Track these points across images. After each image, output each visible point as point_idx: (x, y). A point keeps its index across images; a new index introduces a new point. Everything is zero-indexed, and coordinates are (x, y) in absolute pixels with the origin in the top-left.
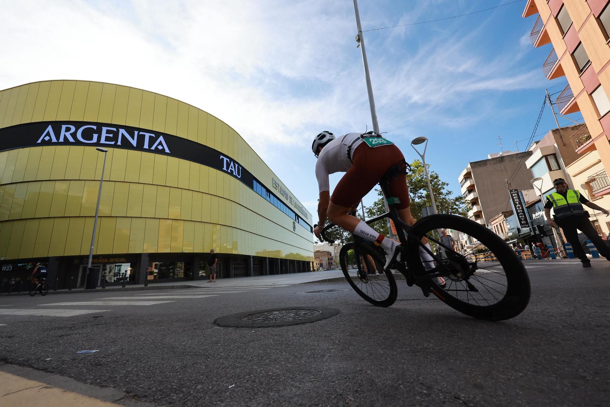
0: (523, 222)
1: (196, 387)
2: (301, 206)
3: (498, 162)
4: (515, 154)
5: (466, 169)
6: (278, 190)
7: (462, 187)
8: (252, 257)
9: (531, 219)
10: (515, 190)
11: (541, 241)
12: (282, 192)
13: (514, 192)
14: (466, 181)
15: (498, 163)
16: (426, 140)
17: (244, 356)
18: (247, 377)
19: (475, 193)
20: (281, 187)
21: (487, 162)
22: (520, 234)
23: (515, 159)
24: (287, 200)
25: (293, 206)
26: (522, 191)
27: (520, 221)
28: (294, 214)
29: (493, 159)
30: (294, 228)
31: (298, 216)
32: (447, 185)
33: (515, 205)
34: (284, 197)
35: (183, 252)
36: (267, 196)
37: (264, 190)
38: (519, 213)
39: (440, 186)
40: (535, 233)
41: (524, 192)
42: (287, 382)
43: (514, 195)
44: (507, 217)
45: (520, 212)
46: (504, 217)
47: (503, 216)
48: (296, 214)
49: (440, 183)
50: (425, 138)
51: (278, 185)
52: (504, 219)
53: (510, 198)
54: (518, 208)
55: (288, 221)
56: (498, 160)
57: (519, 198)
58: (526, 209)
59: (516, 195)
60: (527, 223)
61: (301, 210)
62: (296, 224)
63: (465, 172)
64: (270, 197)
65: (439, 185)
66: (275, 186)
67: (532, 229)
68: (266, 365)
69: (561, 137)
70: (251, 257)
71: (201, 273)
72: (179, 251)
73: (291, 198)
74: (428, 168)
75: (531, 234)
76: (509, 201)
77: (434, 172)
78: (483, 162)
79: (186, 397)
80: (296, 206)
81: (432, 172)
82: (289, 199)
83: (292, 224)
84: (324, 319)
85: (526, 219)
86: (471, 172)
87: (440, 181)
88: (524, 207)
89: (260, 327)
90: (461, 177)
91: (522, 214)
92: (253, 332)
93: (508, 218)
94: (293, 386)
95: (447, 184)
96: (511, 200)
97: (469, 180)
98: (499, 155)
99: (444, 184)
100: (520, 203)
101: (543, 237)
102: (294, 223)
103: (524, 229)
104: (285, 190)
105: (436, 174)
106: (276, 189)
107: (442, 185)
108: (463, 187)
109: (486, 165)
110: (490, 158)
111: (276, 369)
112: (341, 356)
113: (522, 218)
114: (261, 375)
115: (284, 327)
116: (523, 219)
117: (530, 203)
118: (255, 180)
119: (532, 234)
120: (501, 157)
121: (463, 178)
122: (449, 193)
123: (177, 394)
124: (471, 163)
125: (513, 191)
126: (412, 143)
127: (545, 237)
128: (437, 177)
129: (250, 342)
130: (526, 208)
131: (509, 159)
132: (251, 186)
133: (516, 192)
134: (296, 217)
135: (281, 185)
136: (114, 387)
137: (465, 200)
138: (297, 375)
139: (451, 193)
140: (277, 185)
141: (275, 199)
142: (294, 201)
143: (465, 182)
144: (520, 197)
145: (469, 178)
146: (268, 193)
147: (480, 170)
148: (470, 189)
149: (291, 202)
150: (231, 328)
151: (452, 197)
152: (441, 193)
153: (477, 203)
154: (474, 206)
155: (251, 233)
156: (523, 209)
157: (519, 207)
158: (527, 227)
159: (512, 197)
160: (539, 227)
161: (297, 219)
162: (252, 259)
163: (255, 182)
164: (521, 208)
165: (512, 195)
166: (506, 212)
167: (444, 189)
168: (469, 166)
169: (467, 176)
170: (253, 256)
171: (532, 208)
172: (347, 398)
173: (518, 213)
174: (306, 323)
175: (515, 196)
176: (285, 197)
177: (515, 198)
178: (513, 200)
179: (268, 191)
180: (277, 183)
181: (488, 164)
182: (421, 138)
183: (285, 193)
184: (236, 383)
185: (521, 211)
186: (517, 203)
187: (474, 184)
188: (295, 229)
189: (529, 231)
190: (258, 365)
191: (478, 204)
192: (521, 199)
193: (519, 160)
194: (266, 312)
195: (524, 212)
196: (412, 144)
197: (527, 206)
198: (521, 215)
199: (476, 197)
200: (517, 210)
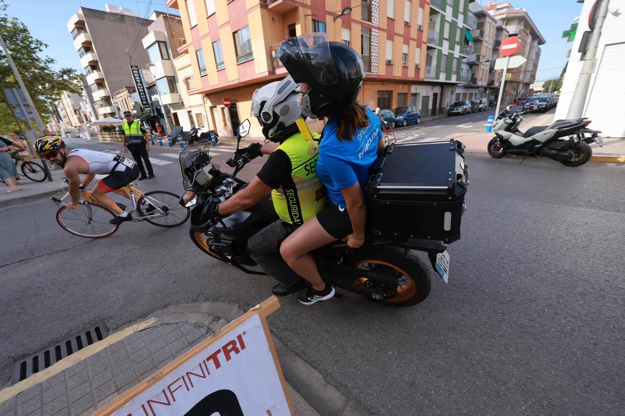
0: (144, 102)
3: (118, 20)
4: (135, 17)
5: (76, 15)
7: (74, 39)
9: (150, 101)
10: (136, 67)
11: (159, 122)
14: (79, 32)
15: (118, 22)
19: (94, 55)
22: (143, 113)
23: (136, 24)
26: (143, 70)
27: (142, 100)
29: (112, 14)
32: (46, 47)
33: (137, 83)
39: (33, 46)
40: (154, 114)
45: (142, 92)
46: (128, 92)
49: (33, 40)
52: (128, 95)
53: (131, 74)
54: (139, 87)
56: (118, 17)
60: (148, 104)
63: (75, 19)
65: (32, 43)
67: (151, 110)
69: (170, 27)
76: (131, 76)
78: (100, 13)
85: (146, 100)
86: (84, 21)
87: (32, 37)
90: (71, 26)
93: (132, 95)
95: (46, 45)
96: (133, 76)
97: (83, 34)
98: (118, 12)
99: (39, 43)
100: (141, 82)
101: (160, 118)
103: (146, 109)
107: (36, 44)
109: (104, 19)
110: (108, 10)
113: (143, 98)
117: (149, 84)
119: (152, 115)
120: (121, 15)
121: (74, 27)
122: (52, 60)
124: (83, 9)
125: (134, 67)
127: (161, 119)
130: (146, 88)
131: (130, 22)
133: (137, 69)
139: (55, 61)
143: (77, 34)
144: (141, 75)
145: (82, 29)
147: (96, 23)
148: (85, 46)
153: (97, 68)
154: (94, 71)
156: (143, 89)
158: (148, 108)
159: (134, 74)
160: (156, 109)
164: (142, 87)
165: (133, 70)
166: (129, 88)
168: (81, 12)
169: (80, 26)
171: (151, 90)
175: (136, 73)
177: (136, 75)
178: (135, 77)
181: (106, 19)
186: (138, 81)
187: (91, 42)
189: (149, 111)
191: (100, 71)
192: (142, 79)
193: (140, 27)
195: (144, 92)
197: (147, 86)
198: (143, 95)
199: (95, 59)
200: (138, 89)
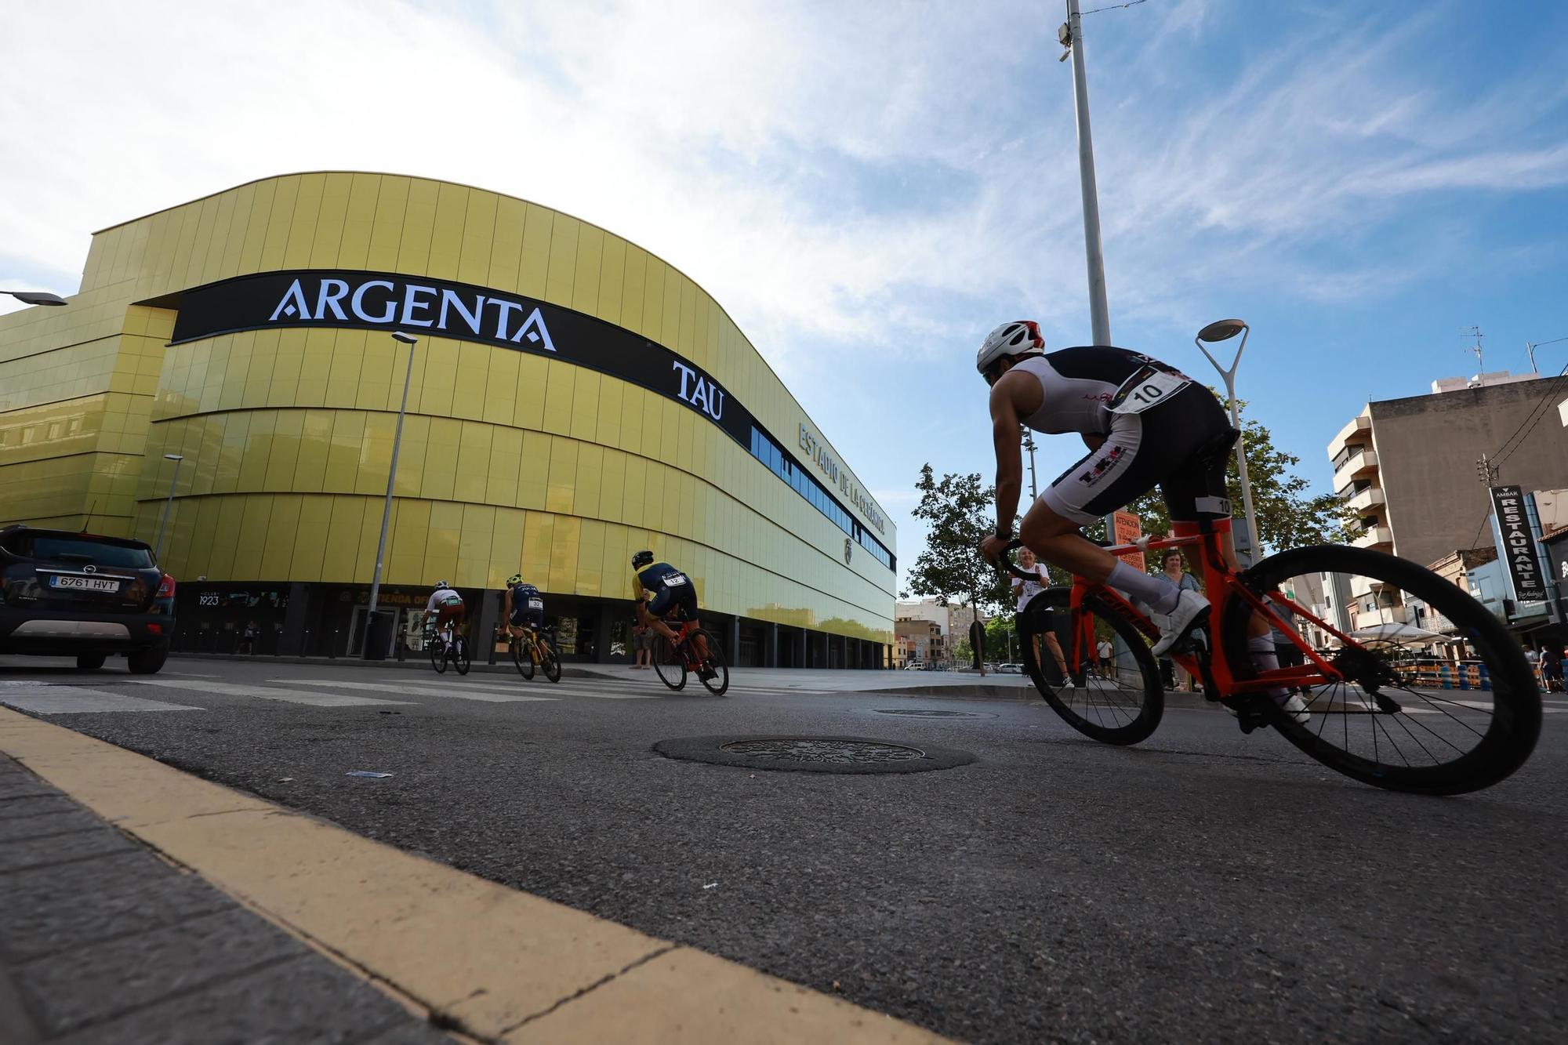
0: (1525, 584)
1: (620, 875)
2: (869, 501)
3: (1465, 403)
4: (1522, 383)
5: (1355, 421)
6: (811, 457)
7: (1336, 471)
8: (739, 621)
9: (1553, 577)
10: (1511, 489)
12: (821, 462)
13: (1508, 495)
14: (1351, 455)
15: (1464, 407)
16: (1244, 329)
17: (736, 826)
18: (747, 870)
19: (1376, 491)
20: (820, 448)
21: (1427, 403)
22: (1511, 617)
23: (1523, 396)
24: (835, 482)
25: (849, 498)
26: (1537, 494)
27: (1517, 578)
28: (850, 520)
29: (1447, 395)
30: (848, 554)
31: (861, 526)
32: (1293, 464)
33: (1506, 531)
34: (826, 474)
35: (577, 594)
36: (784, 469)
37: (777, 454)
38: (1517, 556)
39: (1269, 466)
40: (1562, 617)
41: (1541, 497)
42: (857, 896)
43: (1504, 502)
44: (1474, 567)
45: (1521, 554)
46: (1465, 564)
47: (1461, 562)
48: (855, 521)
49: (1273, 454)
50: (1241, 324)
51: (814, 443)
52: (1464, 571)
53: (1490, 511)
54: (1513, 542)
55: (834, 537)
56: (1465, 397)
57: (1522, 512)
58: (1542, 545)
59: (1512, 502)
60: (1540, 586)
61: (869, 511)
62: (854, 545)
63: (1352, 428)
64: (790, 473)
65: (1268, 461)
66: (805, 446)
67: (1554, 607)
68: (795, 850)
70: (737, 618)
71: (616, 648)
72: (568, 591)
73: (845, 478)
74: (1240, 411)
75: (1548, 621)
76: (1486, 519)
77: (1255, 423)
78: (1414, 402)
79: (597, 893)
80: (857, 499)
81: (1250, 424)
82: (838, 481)
83: (844, 544)
84: (937, 769)
85: (1536, 576)
86: (1370, 429)
87: (1272, 448)
88: (1535, 541)
89: (770, 770)
90: (1338, 444)
91: (1526, 559)
92: (752, 776)
93: (1478, 570)
94: (874, 907)
95: (1294, 461)
96: (1495, 518)
97: (1361, 454)
98: (1469, 384)
99: (1282, 458)
100: (1525, 528)
102: (847, 542)
103: (1528, 604)
104: (831, 456)
105: (1262, 429)
106: (808, 454)
107: (1277, 462)
108: (1338, 473)
109: (1422, 410)
110: (1436, 389)
111: (822, 863)
112: (1000, 856)
113: (1524, 570)
114: (784, 871)
115: (832, 777)
116: (1527, 576)
117: (1557, 530)
118: (755, 427)
119: (1554, 619)
120: (1475, 389)
121: (1344, 445)
122: (1298, 484)
123: (575, 885)
124: (1373, 405)
125: (1506, 490)
126: (1199, 337)
128: (1264, 439)
129: (745, 797)
130: (1542, 542)
131: (1502, 398)
132: (745, 443)
133: (1515, 493)
134: (856, 527)
135: (820, 442)
136: (429, 852)
137: (1346, 506)
138: (883, 884)
139: (1304, 485)
140: (810, 441)
141: (804, 478)
142: (851, 485)
143: (1347, 459)
144: (1527, 509)
145: (1361, 446)
146: (787, 463)
147: (1399, 425)
148: (1361, 478)
149: (843, 488)
150: (697, 764)
151: (1305, 497)
152: (1274, 484)
153: (1379, 519)
154: (1370, 528)
155: (738, 561)
156: (1530, 546)
157: (1518, 539)
158: (1539, 599)
159: (1500, 508)
161: (856, 534)
162: (737, 625)
163: (754, 432)
164: (1524, 542)
165: (1498, 502)
166: (1471, 552)
167: (1281, 472)
168: (1367, 412)
169: (1358, 442)
170: (740, 617)
171: (1563, 546)
172: (1036, 956)
173: (1512, 558)
174: (889, 772)
175: (1509, 505)
176: (828, 476)
177: (1507, 511)
178: (1502, 517)
179: (787, 456)
180: (810, 438)
181: (1431, 409)
182: (1229, 323)
183: (830, 462)
184: (720, 881)
185: (1524, 551)
186: (1515, 526)
187: (1377, 466)
188: (850, 558)
189: (1543, 610)
190: (774, 848)
191: (1384, 524)
192: (1529, 517)
193: (1535, 401)
194: (781, 741)
195: (1532, 555)
196: (1200, 340)
197: (1546, 537)
198: (1524, 563)
199: (1378, 501)
200: (1509, 548)
